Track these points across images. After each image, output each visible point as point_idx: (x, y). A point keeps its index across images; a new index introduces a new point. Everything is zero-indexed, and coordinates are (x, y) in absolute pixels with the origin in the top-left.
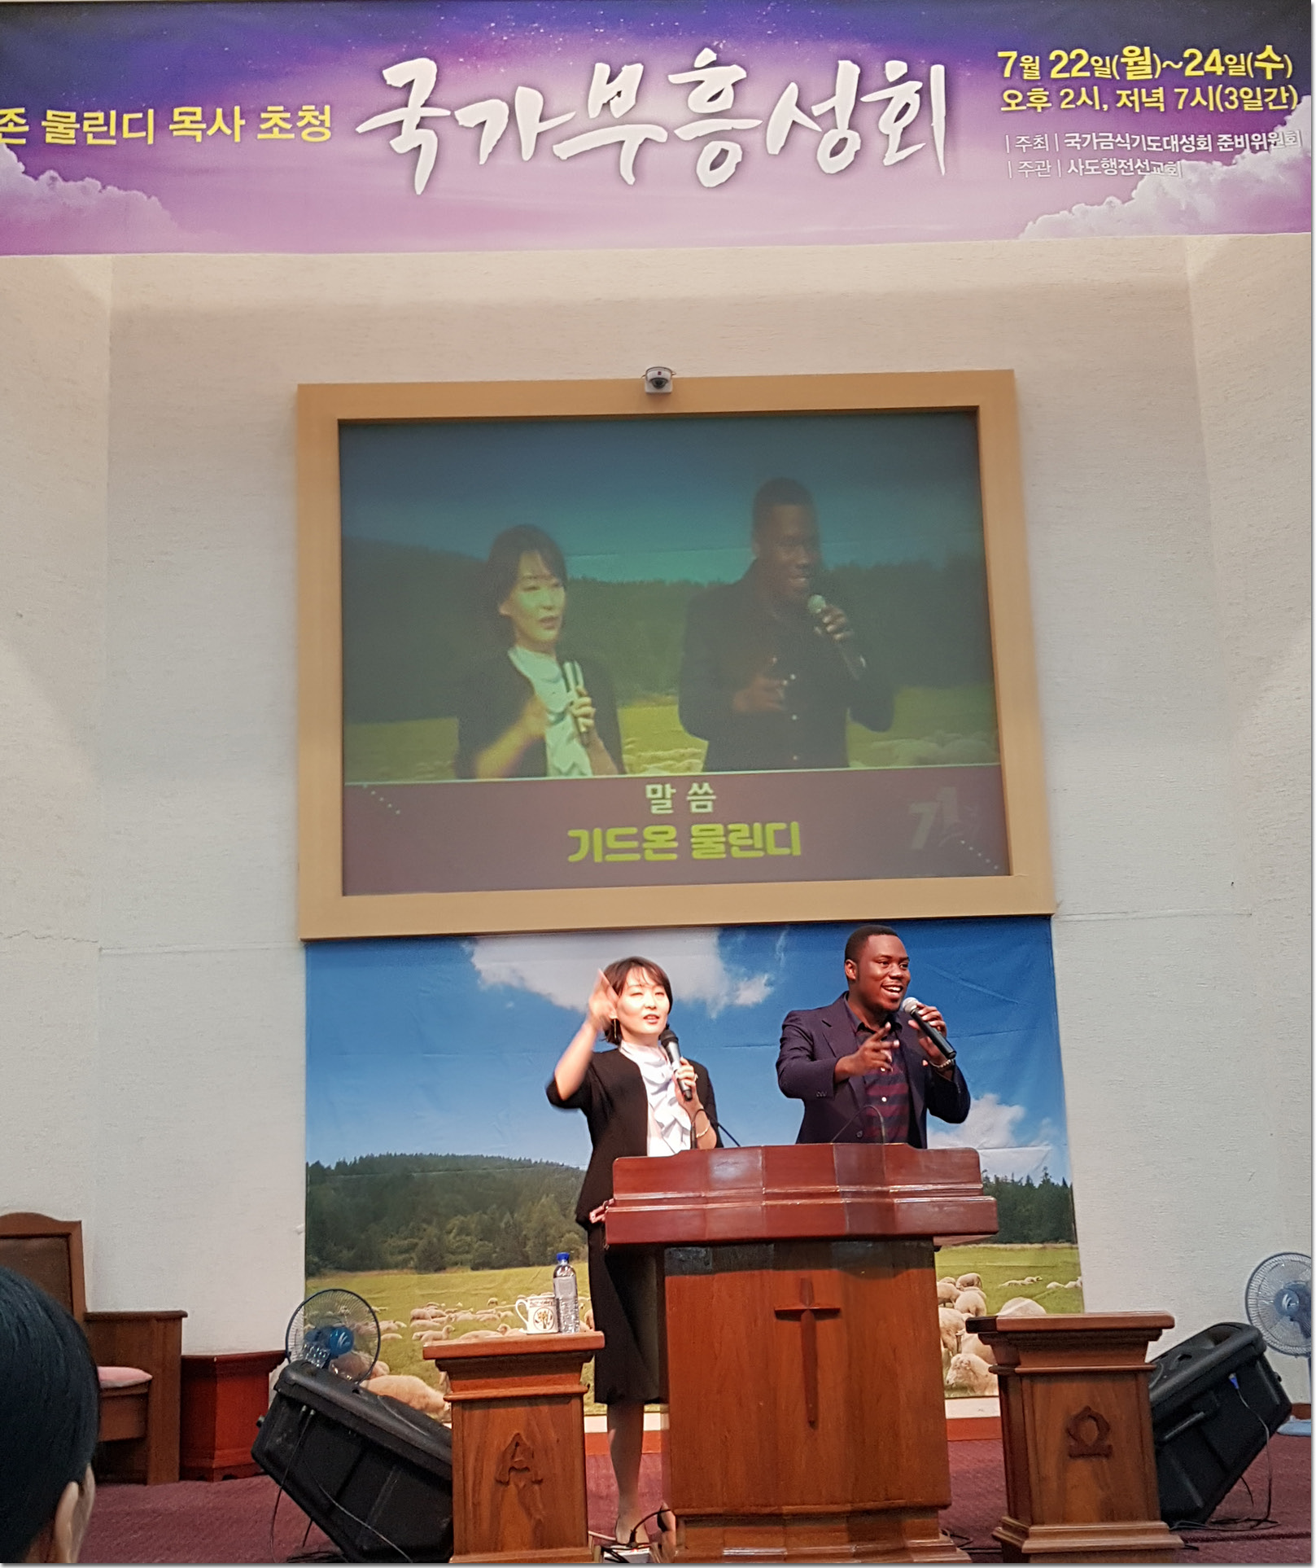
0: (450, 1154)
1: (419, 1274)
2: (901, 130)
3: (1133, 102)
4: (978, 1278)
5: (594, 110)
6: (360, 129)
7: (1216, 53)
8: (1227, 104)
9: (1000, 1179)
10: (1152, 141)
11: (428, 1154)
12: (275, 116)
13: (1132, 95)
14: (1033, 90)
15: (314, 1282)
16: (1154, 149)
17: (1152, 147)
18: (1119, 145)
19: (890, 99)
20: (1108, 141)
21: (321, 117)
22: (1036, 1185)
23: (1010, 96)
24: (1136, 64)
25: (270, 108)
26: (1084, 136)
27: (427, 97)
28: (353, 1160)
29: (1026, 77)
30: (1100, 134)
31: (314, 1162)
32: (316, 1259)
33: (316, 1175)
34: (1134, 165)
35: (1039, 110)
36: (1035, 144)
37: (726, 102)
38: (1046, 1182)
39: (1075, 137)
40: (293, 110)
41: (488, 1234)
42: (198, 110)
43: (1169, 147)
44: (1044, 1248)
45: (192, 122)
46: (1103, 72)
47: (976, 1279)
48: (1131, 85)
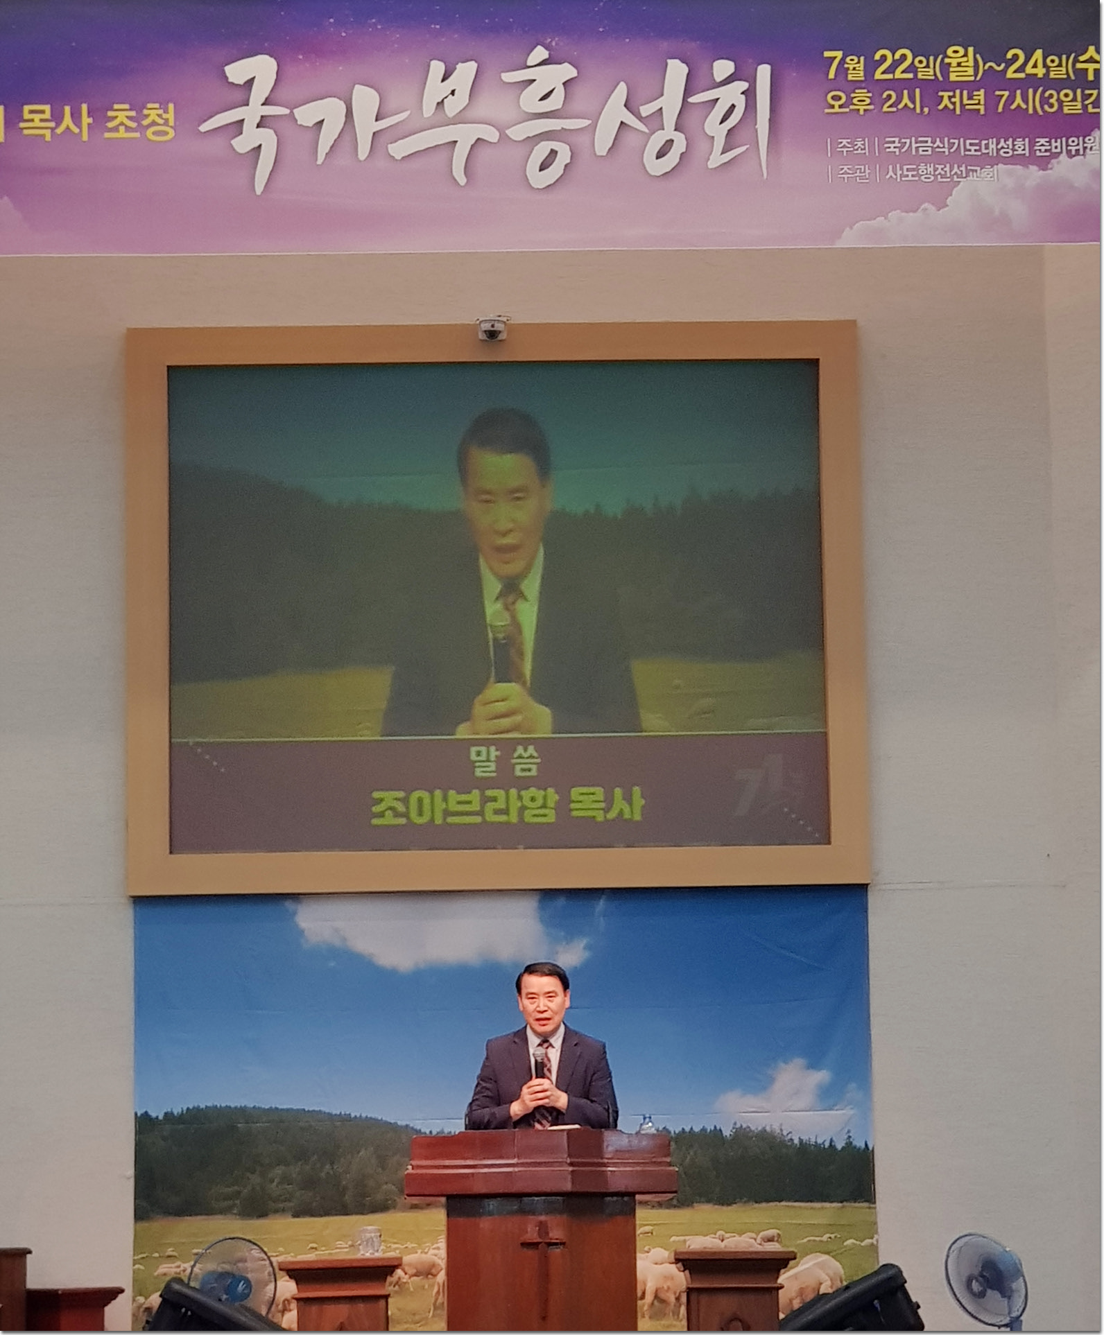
0: (273, 1106)
1: (242, 1220)
2: (726, 132)
3: (954, 104)
4: (779, 1235)
5: (429, 109)
6: (204, 127)
7: (1039, 54)
8: (1046, 107)
9: (804, 1141)
10: (971, 144)
11: (252, 1106)
12: (121, 114)
13: (954, 96)
14: (857, 91)
15: (140, 1224)
16: (973, 153)
17: (970, 150)
18: (938, 150)
19: (716, 100)
20: (926, 146)
21: (165, 116)
22: (839, 1145)
23: (833, 98)
24: (959, 65)
25: (116, 106)
26: (903, 141)
27: (266, 95)
28: (180, 1111)
29: (850, 77)
30: (920, 139)
31: (143, 1111)
32: (145, 1204)
33: (144, 1124)
34: (951, 171)
35: (862, 112)
36: (856, 147)
37: (555, 102)
38: (849, 1144)
39: (894, 142)
40: (138, 107)
41: (310, 1183)
43: (987, 151)
44: (843, 1207)
45: (42, 120)
46: (925, 74)
47: (776, 1235)
48: (953, 86)
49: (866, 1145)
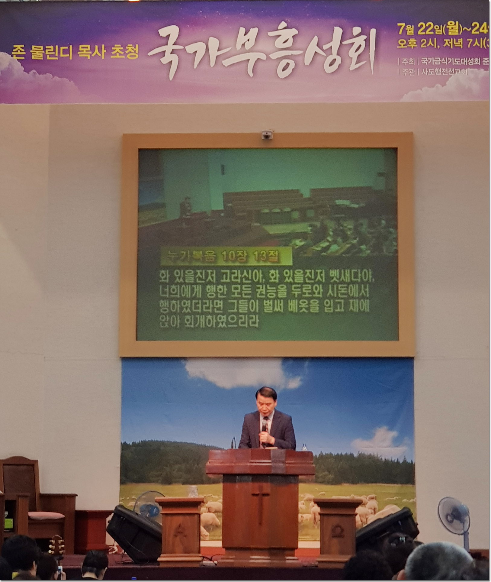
0: (175, 441)
1: (162, 485)
2: (357, 56)
3: (450, 44)
5: (239, 47)
6: (150, 54)
7: (485, 24)
9: (387, 460)
10: (457, 60)
11: (166, 440)
12: (117, 48)
13: (450, 41)
14: (410, 39)
15: (123, 486)
16: (457, 64)
18: (443, 63)
19: (353, 43)
20: (438, 61)
21: (135, 49)
22: (401, 462)
23: (401, 42)
24: (452, 28)
25: (116, 46)
26: (429, 59)
27: (175, 41)
28: (138, 442)
29: (408, 34)
30: (436, 58)
32: (124, 478)
33: (124, 446)
34: (448, 71)
35: (412, 48)
36: (410, 62)
37: (289, 44)
38: (405, 461)
39: (425, 60)
40: (124, 46)
41: (189, 471)
42: (89, 46)
43: (463, 63)
44: (402, 486)
45: (86, 51)
46: (439, 32)
47: (375, 497)
48: (449, 37)
49: (412, 461)
